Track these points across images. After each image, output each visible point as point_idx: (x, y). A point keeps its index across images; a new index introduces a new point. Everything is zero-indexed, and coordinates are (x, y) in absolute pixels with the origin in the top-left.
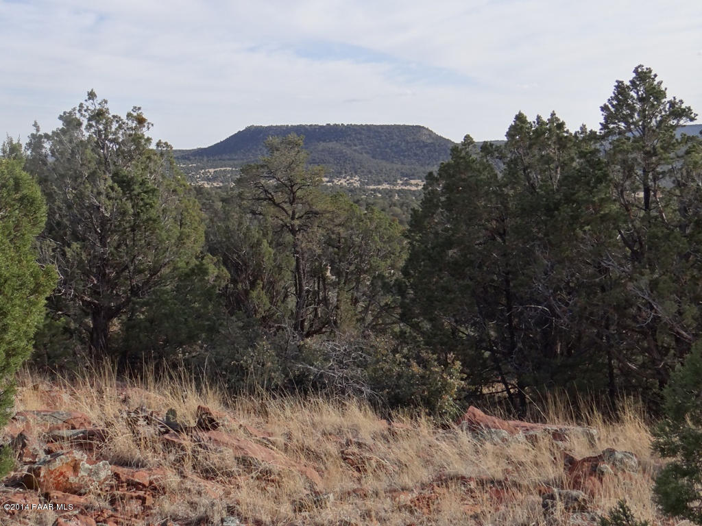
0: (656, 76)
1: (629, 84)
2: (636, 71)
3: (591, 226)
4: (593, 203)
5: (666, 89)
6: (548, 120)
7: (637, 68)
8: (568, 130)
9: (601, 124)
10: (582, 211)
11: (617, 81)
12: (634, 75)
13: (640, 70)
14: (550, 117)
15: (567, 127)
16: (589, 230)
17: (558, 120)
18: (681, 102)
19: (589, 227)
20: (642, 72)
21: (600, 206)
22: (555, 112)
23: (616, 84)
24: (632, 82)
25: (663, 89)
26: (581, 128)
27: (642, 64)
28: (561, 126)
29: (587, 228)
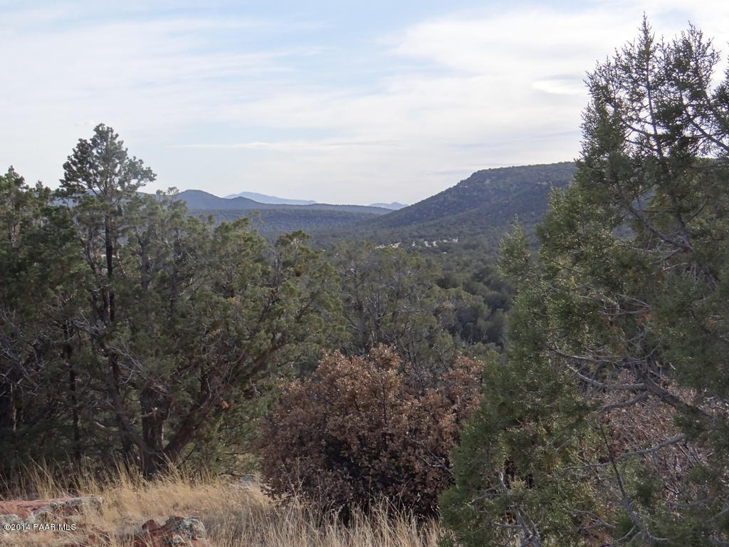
0: (117, 135)
1: (89, 142)
2: (97, 129)
3: (63, 286)
4: (61, 262)
5: (127, 149)
6: (6, 175)
7: (98, 127)
8: (28, 186)
9: (60, 180)
10: (51, 271)
11: (80, 140)
12: (95, 133)
13: (100, 129)
14: (7, 172)
15: (26, 183)
16: (61, 290)
17: (16, 175)
18: (141, 161)
19: (61, 287)
20: (103, 131)
21: (69, 264)
22: (14, 167)
23: (79, 142)
24: (94, 140)
25: (124, 150)
26: (37, 185)
27: (103, 123)
28: (19, 181)
29: (58, 288)
